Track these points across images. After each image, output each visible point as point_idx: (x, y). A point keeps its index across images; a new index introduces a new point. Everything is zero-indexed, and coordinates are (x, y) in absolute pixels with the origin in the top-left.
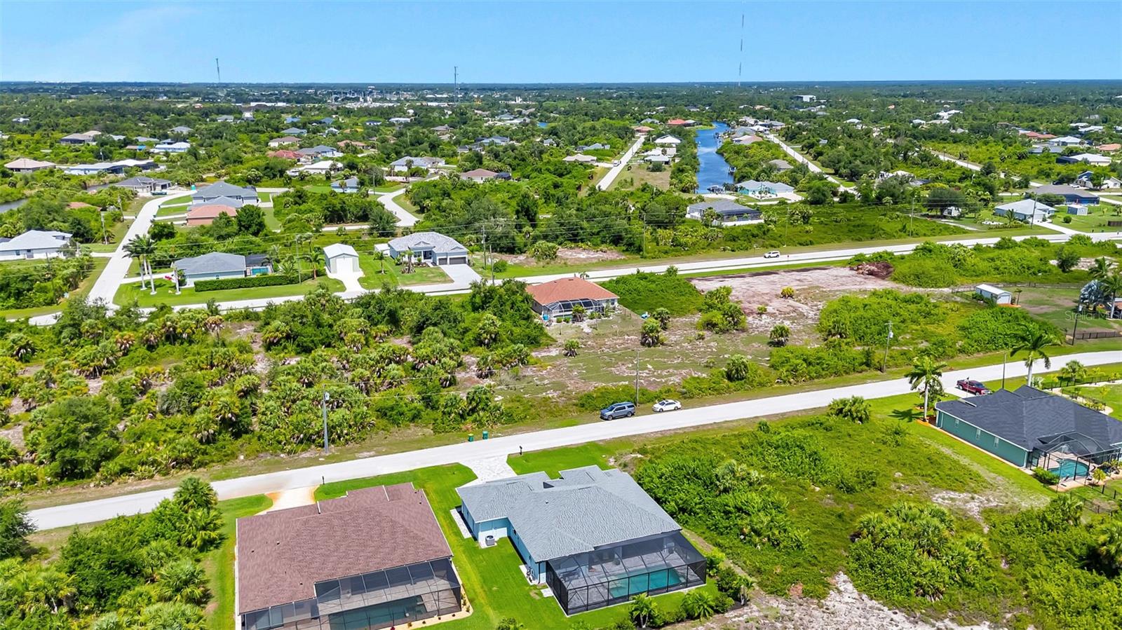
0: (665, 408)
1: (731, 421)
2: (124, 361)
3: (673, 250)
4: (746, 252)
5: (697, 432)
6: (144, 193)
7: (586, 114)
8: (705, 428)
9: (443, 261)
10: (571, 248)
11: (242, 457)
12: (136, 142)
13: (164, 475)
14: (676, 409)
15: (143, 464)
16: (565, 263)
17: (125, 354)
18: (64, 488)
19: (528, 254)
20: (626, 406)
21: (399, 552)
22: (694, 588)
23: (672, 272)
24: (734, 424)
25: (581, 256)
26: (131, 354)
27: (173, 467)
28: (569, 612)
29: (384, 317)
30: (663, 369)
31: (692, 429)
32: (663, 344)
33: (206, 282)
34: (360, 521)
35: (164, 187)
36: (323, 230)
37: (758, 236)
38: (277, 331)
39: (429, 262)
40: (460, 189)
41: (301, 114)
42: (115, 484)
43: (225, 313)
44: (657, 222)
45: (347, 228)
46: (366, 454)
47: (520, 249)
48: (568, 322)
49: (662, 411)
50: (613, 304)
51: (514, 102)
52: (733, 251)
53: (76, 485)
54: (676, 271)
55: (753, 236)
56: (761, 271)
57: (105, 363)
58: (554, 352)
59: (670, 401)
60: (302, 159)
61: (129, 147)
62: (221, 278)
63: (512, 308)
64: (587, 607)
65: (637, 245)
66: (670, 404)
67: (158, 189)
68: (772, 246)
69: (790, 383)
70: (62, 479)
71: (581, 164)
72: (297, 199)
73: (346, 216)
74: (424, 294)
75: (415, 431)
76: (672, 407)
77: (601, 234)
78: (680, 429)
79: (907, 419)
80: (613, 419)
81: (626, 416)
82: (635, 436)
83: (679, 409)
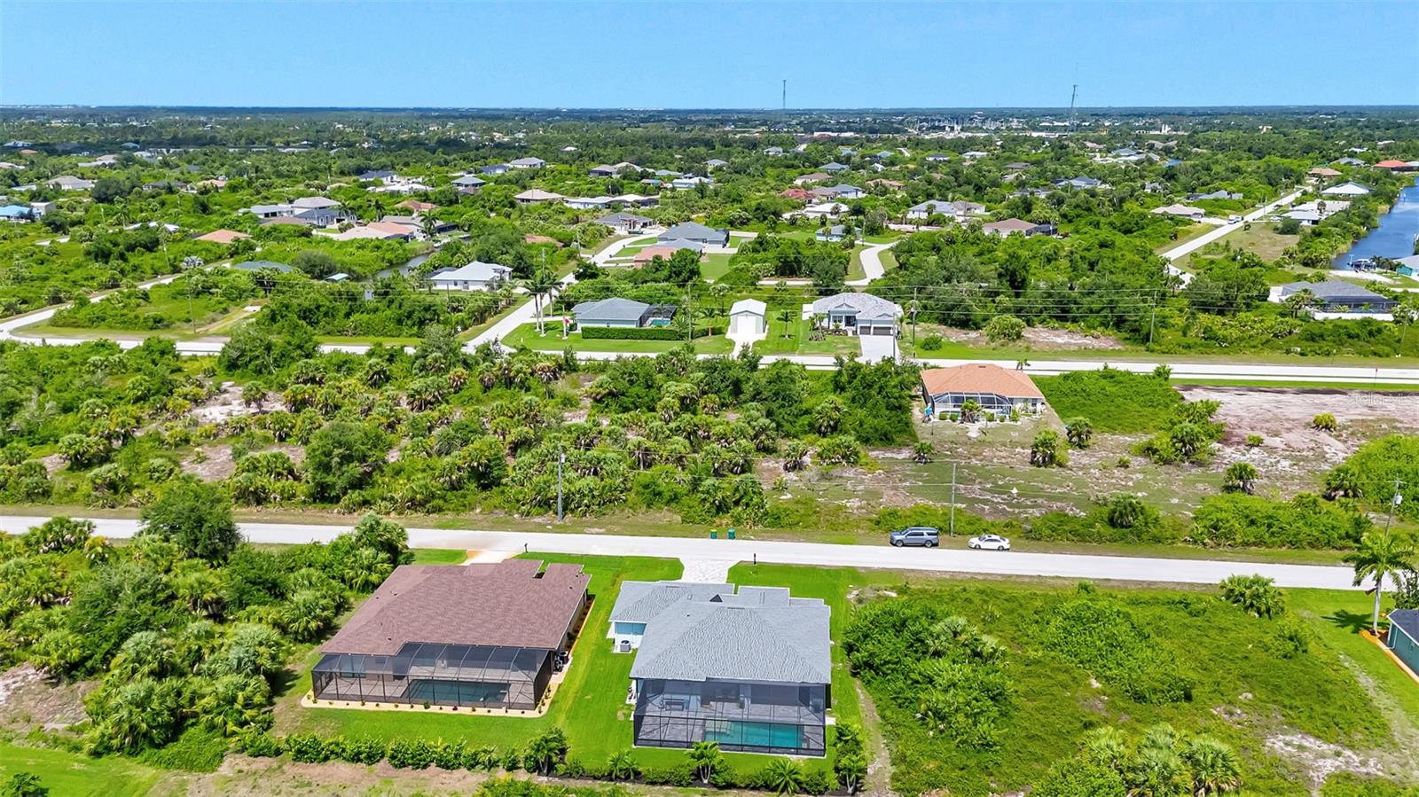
0: (984, 545)
1: (1064, 578)
2: (453, 398)
3: (1201, 345)
4: (1326, 358)
5: (1004, 582)
6: (621, 231)
7: (1250, 150)
8: (1018, 580)
9: (866, 330)
10: (1053, 328)
11: (478, 510)
12: (653, 176)
13: (399, 514)
14: (1001, 549)
15: (384, 499)
16: (1028, 348)
17: (456, 392)
18: (313, 510)
19: (982, 331)
20: (925, 532)
21: (503, 631)
22: (806, 757)
23: (1162, 374)
24: (1066, 582)
25: (1059, 340)
26: (461, 393)
27: (408, 508)
28: (638, 742)
29: (728, 386)
30: (1028, 498)
31: (999, 578)
32: (1060, 465)
33: (593, 329)
34: (481, 589)
35: (645, 225)
36: (761, 282)
37: (1358, 336)
38: (601, 386)
39: (850, 330)
40: (972, 244)
41: (861, 146)
42: (356, 514)
43: (583, 363)
44: (1203, 304)
45: (788, 283)
46: (597, 530)
47: (975, 324)
48: (954, 421)
49: (978, 548)
50: (1034, 405)
51: (1158, 132)
52: (1302, 354)
53: (324, 508)
54: (1168, 373)
55: (1350, 336)
56: (1320, 388)
57: (430, 398)
58: (905, 454)
59: (997, 537)
60: (814, 200)
61: (644, 181)
62: (612, 326)
63: (879, 393)
64: (661, 743)
65: (1144, 331)
66: (995, 540)
67: (638, 228)
68: (1375, 354)
69: (1205, 544)
70: (315, 501)
71: (1172, 219)
72: (757, 246)
73: (800, 269)
74: (804, 366)
75: (665, 515)
76: (995, 545)
77: (1103, 314)
78: (981, 574)
79: (1351, 627)
80: (904, 545)
81: (924, 545)
82: (913, 571)
83: (1004, 549)
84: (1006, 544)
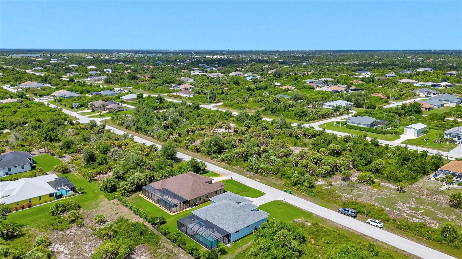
0: (371, 223)
6: (422, 95)
11: (238, 167)
20: (350, 211)
33: (350, 125)
35: (434, 94)
39: (458, 141)
46: (258, 180)
48: (441, 182)
49: (368, 223)
59: (377, 222)
61: (461, 78)
62: (359, 125)
75: (282, 182)
76: (375, 224)
80: (341, 213)
81: (349, 216)
83: (378, 227)
84: (379, 225)
